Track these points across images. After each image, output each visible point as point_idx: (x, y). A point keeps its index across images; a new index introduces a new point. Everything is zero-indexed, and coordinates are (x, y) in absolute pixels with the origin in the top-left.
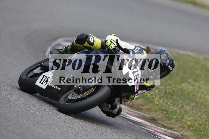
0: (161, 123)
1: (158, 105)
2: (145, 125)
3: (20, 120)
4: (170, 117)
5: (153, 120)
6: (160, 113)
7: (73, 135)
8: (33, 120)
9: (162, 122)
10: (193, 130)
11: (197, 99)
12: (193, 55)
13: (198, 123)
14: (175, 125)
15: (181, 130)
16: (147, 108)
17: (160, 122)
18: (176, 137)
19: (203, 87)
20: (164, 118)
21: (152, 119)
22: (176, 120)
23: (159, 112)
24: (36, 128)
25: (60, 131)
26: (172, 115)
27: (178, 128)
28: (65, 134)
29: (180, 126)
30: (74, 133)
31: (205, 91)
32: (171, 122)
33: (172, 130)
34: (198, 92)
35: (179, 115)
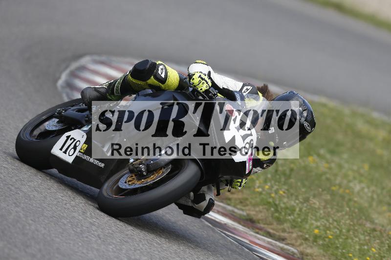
0: (264, 228)
1: (260, 193)
2: (235, 229)
3: (2, 204)
4: (281, 217)
5: (249, 222)
6: (263, 208)
7: (99, 241)
8: (26, 207)
9: (266, 226)
10: (323, 245)
11: (334, 188)
12: (332, 104)
13: (333, 232)
14: (290, 234)
15: (301, 244)
16: (239, 199)
17: (262, 226)
18: (291, 256)
19: (346, 166)
20: (270, 218)
21: (247, 220)
22: (292, 225)
23: (261, 207)
24: (31, 222)
25: (74, 229)
26: (285, 214)
27: (296, 239)
28: (83, 237)
29: (299, 237)
30: (101, 236)
31: (350, 173)
32: (282, 227)
33: (284, 242)
34: (336, 175)
35: (298, 214)
